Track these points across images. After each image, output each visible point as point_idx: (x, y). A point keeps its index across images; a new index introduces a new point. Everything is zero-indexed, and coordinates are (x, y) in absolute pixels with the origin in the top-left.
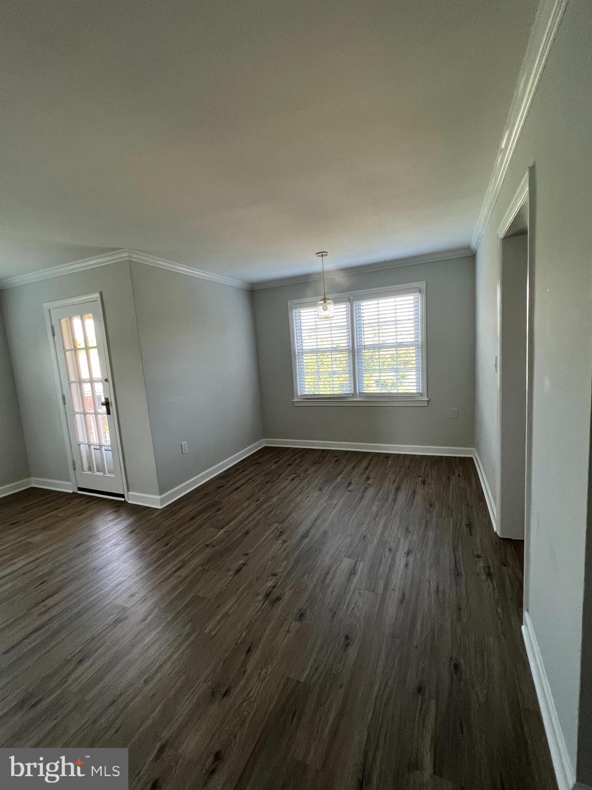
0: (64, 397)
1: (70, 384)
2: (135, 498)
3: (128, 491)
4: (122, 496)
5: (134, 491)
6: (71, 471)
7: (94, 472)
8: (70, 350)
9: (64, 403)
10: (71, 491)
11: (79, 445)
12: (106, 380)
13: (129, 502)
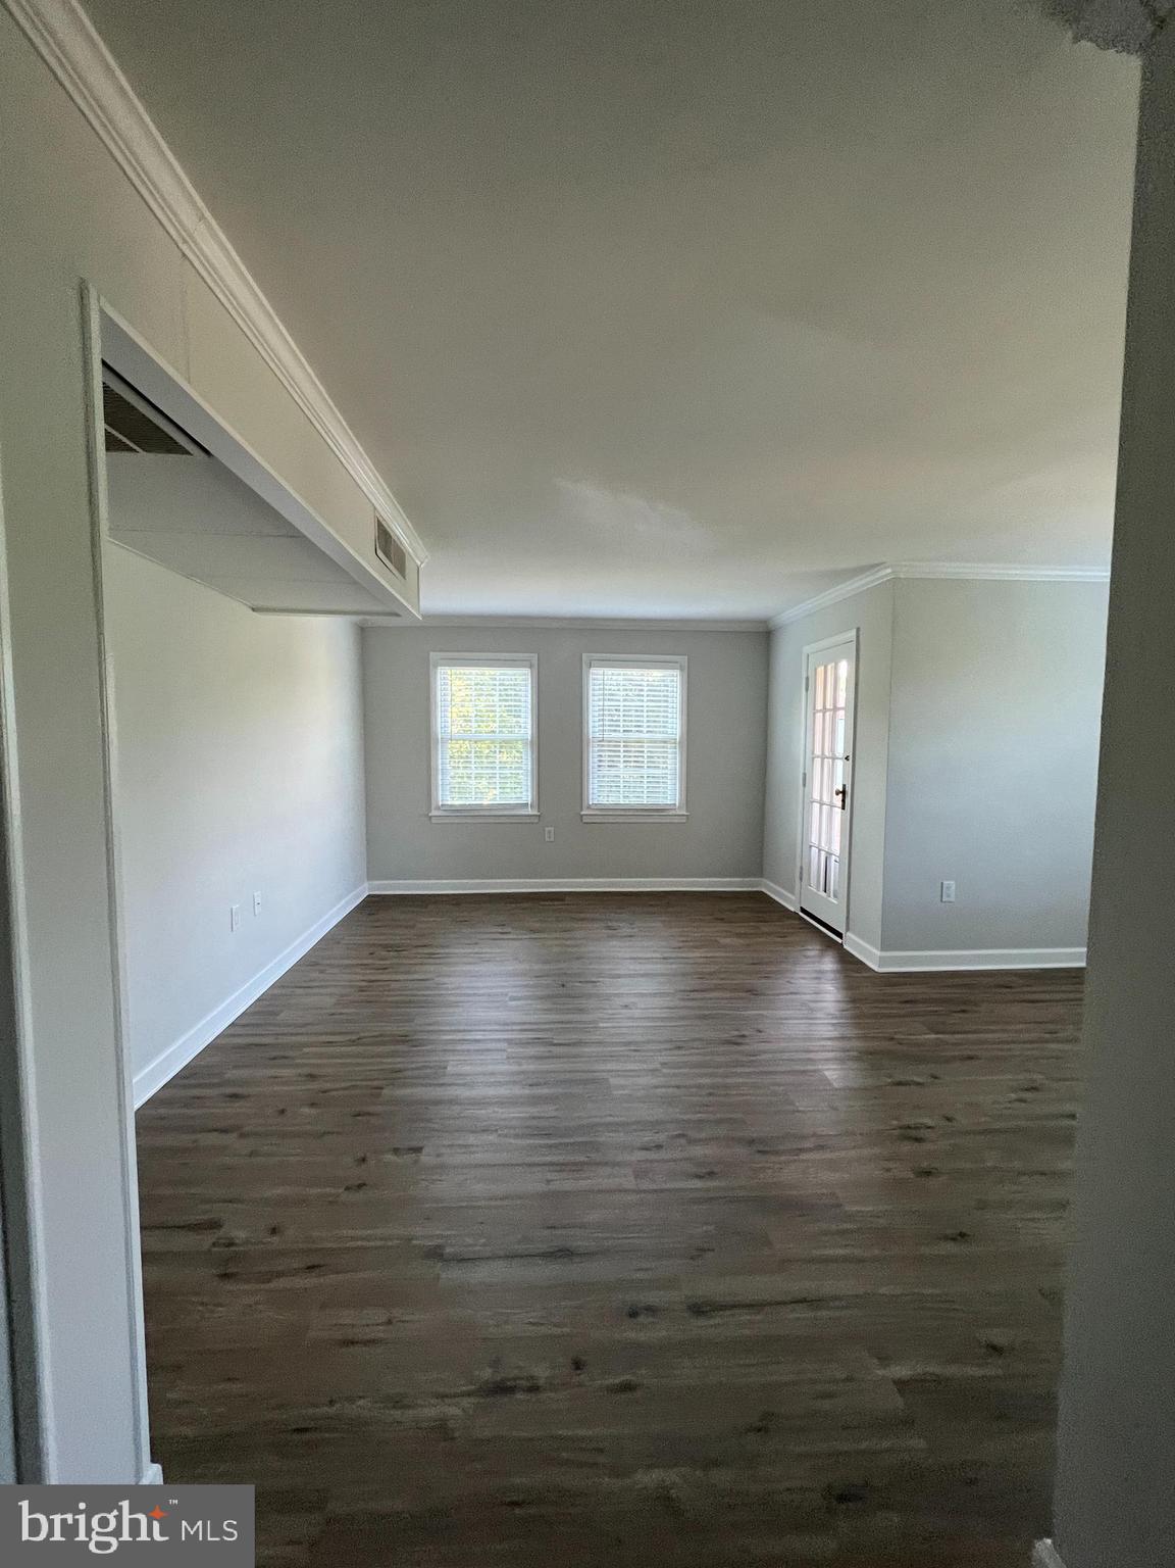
0: (805, 774)
1: (813, 758)
2: (853, 944)
3: (848, 929)
4: (840, 935)
5: (854, 933)
6: (797, 880)
7: (818, 890)
8: (830, 710)
9: (804, 785)
10: (793, 910)
11: (811, 846)
12: (847, 758)
13: (845, 947)
